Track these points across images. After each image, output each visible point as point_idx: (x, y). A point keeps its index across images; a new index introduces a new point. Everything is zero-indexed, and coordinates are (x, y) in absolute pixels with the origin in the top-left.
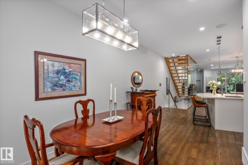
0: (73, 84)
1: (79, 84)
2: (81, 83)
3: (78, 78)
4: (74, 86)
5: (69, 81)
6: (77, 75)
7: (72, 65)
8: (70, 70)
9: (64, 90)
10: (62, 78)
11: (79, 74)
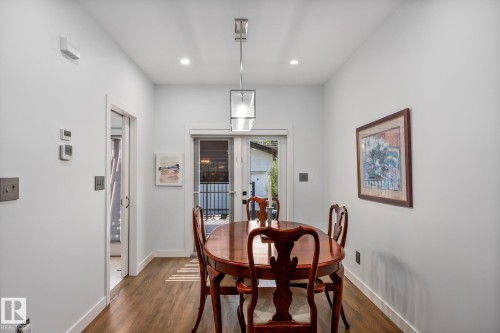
0: (389, 175)
2: (401, 174)
3: (396, 160)
4: (391, 180)
5: (384, 169)
6: (395, 154)
8: (385, 145)
10: (377, 163)
11: (397, 151)
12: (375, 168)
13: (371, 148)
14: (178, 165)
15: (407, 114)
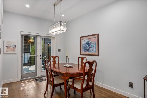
0: (92, 49)
1: (95, 49)
2: (96, 48)
3: (94, 45)
4: (92, 50)
5: (90, 47)
6: (94, 44)
7: (91, 39)
8: (91, 42)
9: (88, 52)
10: (88, 46)
11: (95, 43)
12: (87, 47)
13: (85, 42)
14: (15, 45)
15: (98, 35)
